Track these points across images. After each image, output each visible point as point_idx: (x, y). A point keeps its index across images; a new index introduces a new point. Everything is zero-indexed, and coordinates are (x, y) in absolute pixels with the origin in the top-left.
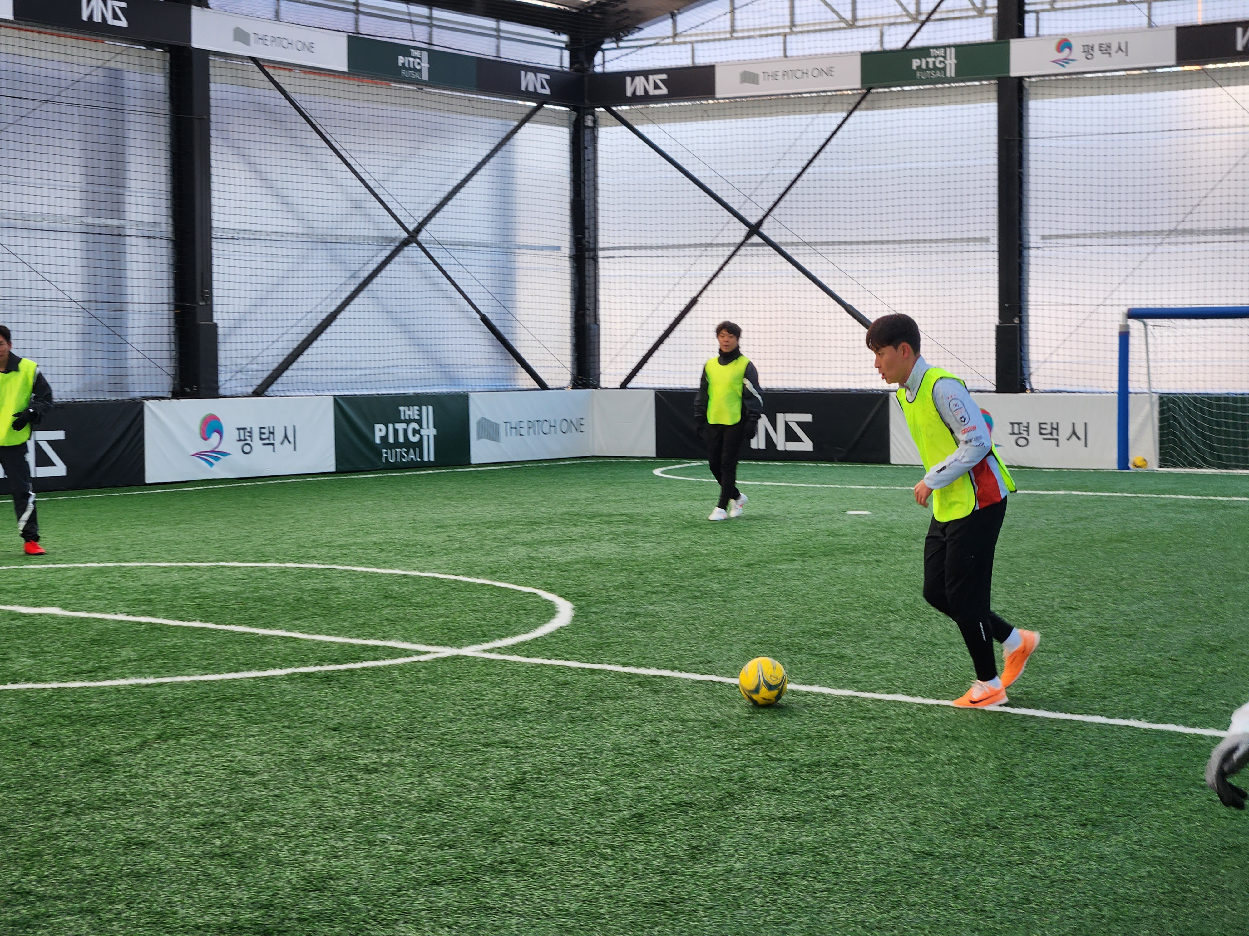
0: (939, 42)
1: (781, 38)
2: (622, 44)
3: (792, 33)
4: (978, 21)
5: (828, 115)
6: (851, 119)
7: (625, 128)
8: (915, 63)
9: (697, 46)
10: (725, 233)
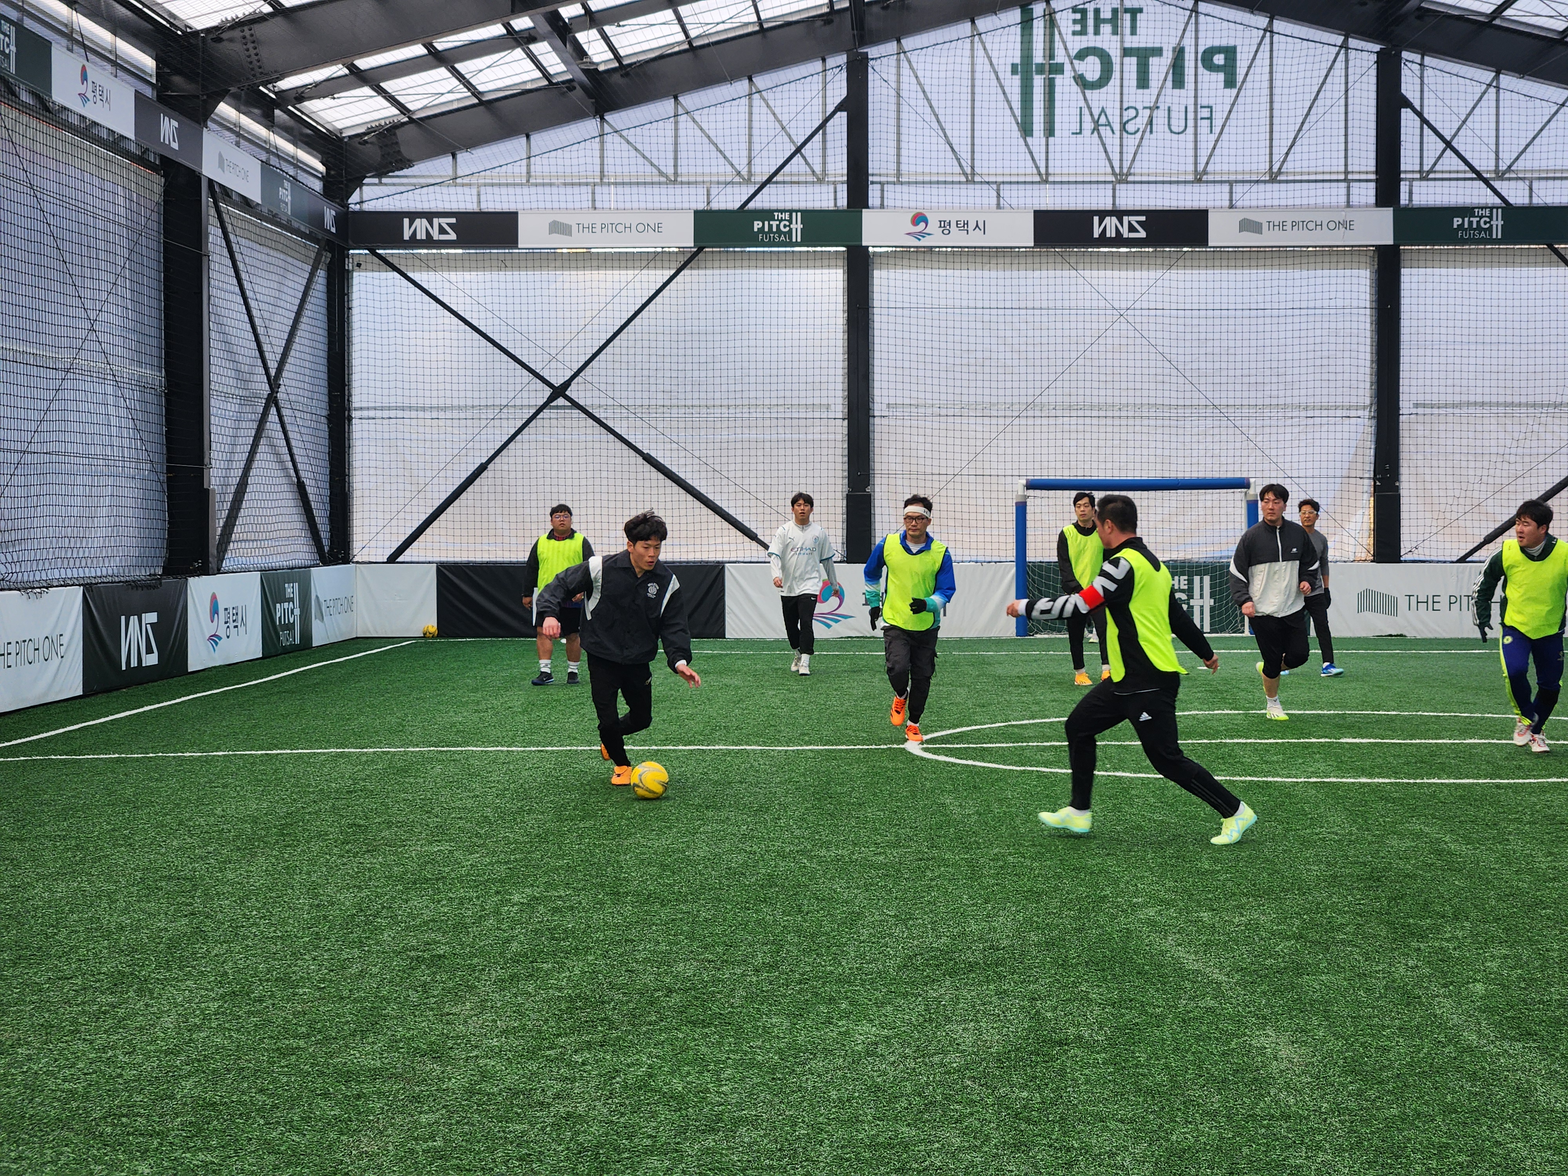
0: (781, 206)
1: (590, 189)
2: (384, 180)
3: (602, 183)
4: (817, 188)
5: (652, 272)
6: (679, 278)
7: (396, 274)
8: (757, 225)
9: (483, 189)
10: (525, 394)
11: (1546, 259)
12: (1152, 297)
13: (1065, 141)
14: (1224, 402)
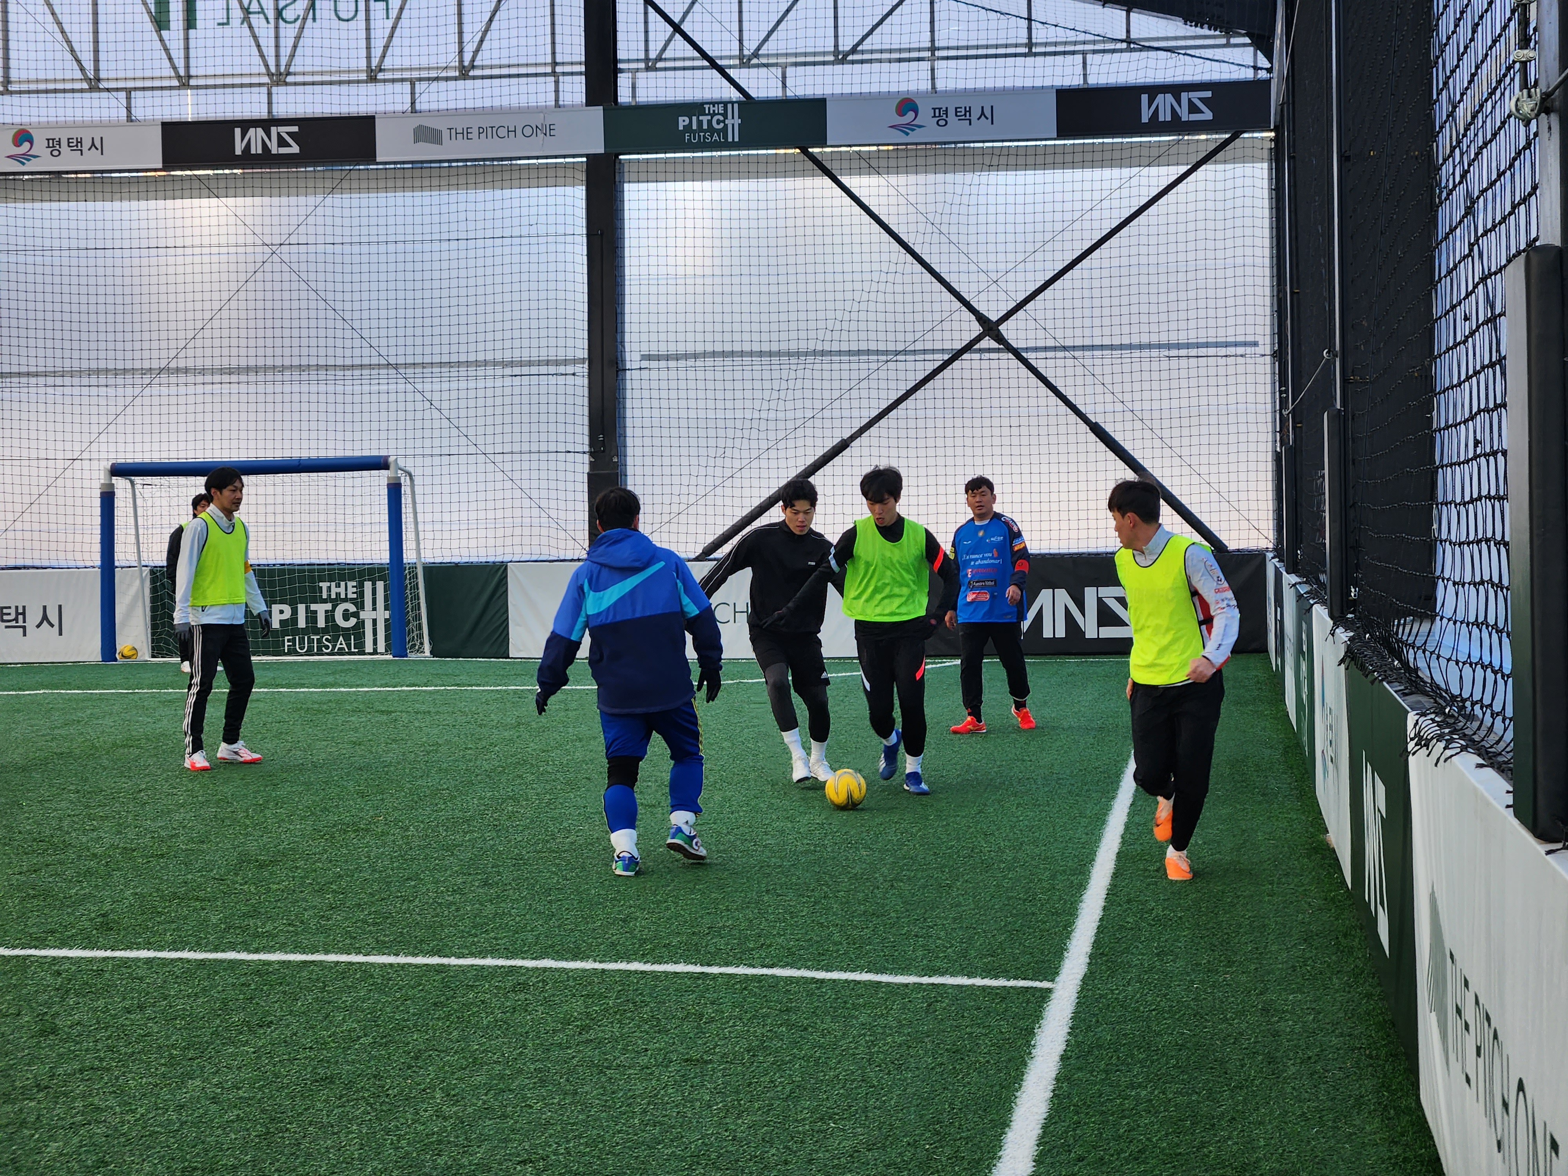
11: (799, 166)
12: (311, 230)
13: (210, 33)
14: (401, 360)
